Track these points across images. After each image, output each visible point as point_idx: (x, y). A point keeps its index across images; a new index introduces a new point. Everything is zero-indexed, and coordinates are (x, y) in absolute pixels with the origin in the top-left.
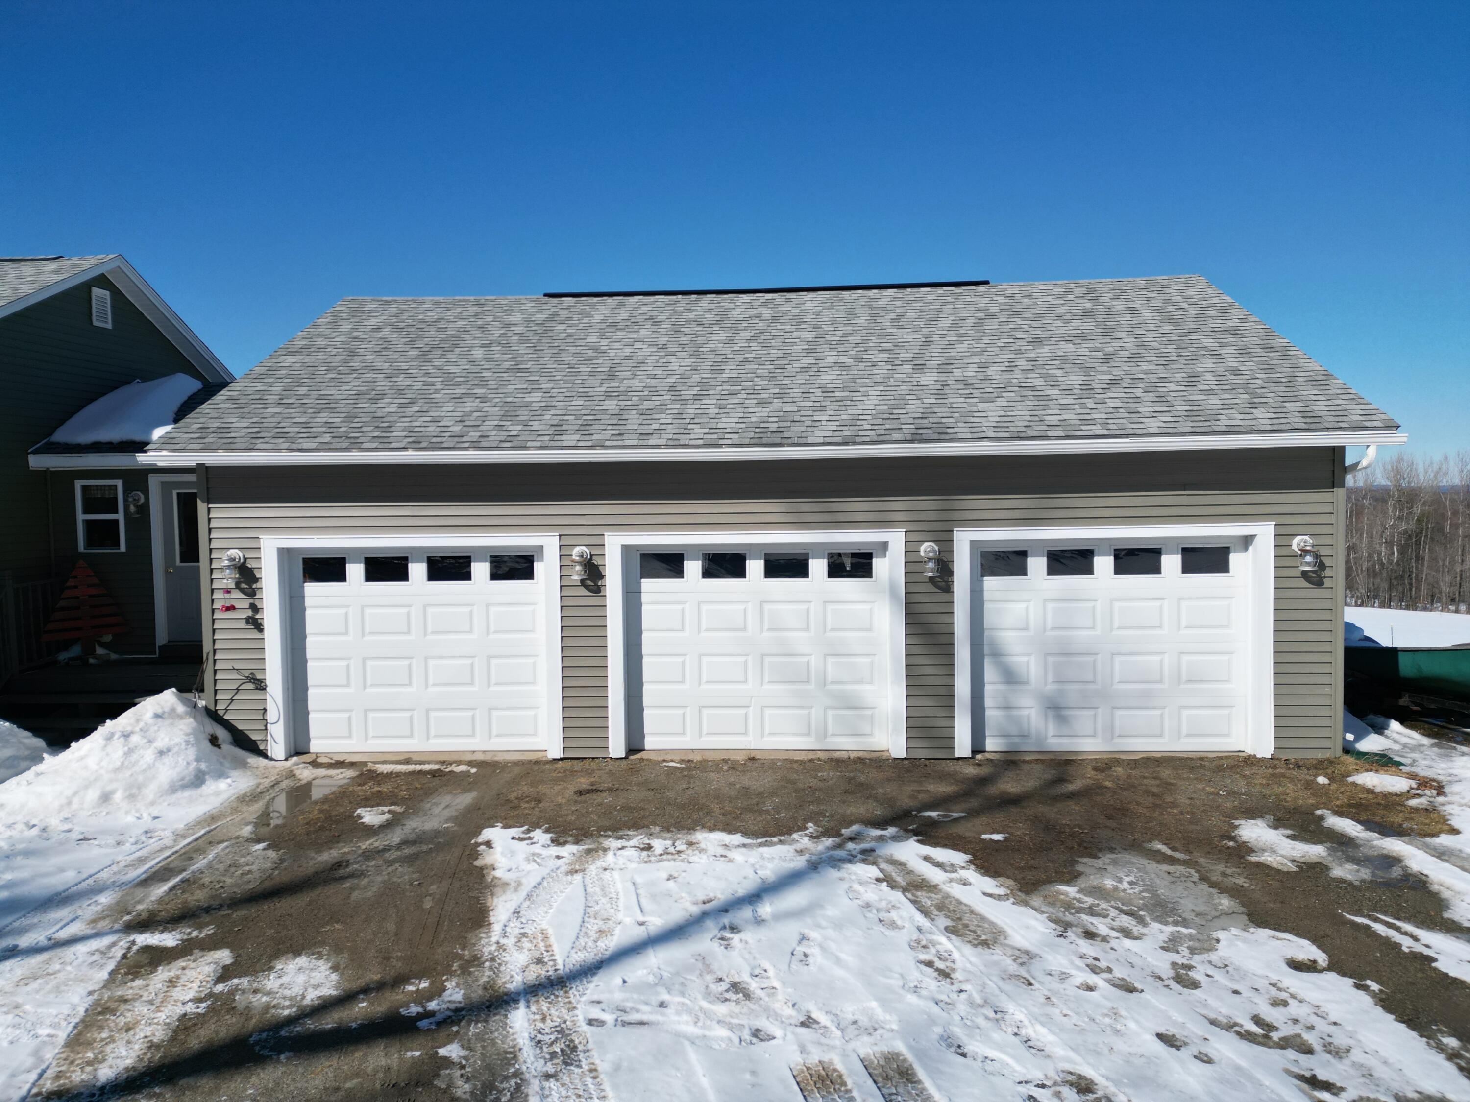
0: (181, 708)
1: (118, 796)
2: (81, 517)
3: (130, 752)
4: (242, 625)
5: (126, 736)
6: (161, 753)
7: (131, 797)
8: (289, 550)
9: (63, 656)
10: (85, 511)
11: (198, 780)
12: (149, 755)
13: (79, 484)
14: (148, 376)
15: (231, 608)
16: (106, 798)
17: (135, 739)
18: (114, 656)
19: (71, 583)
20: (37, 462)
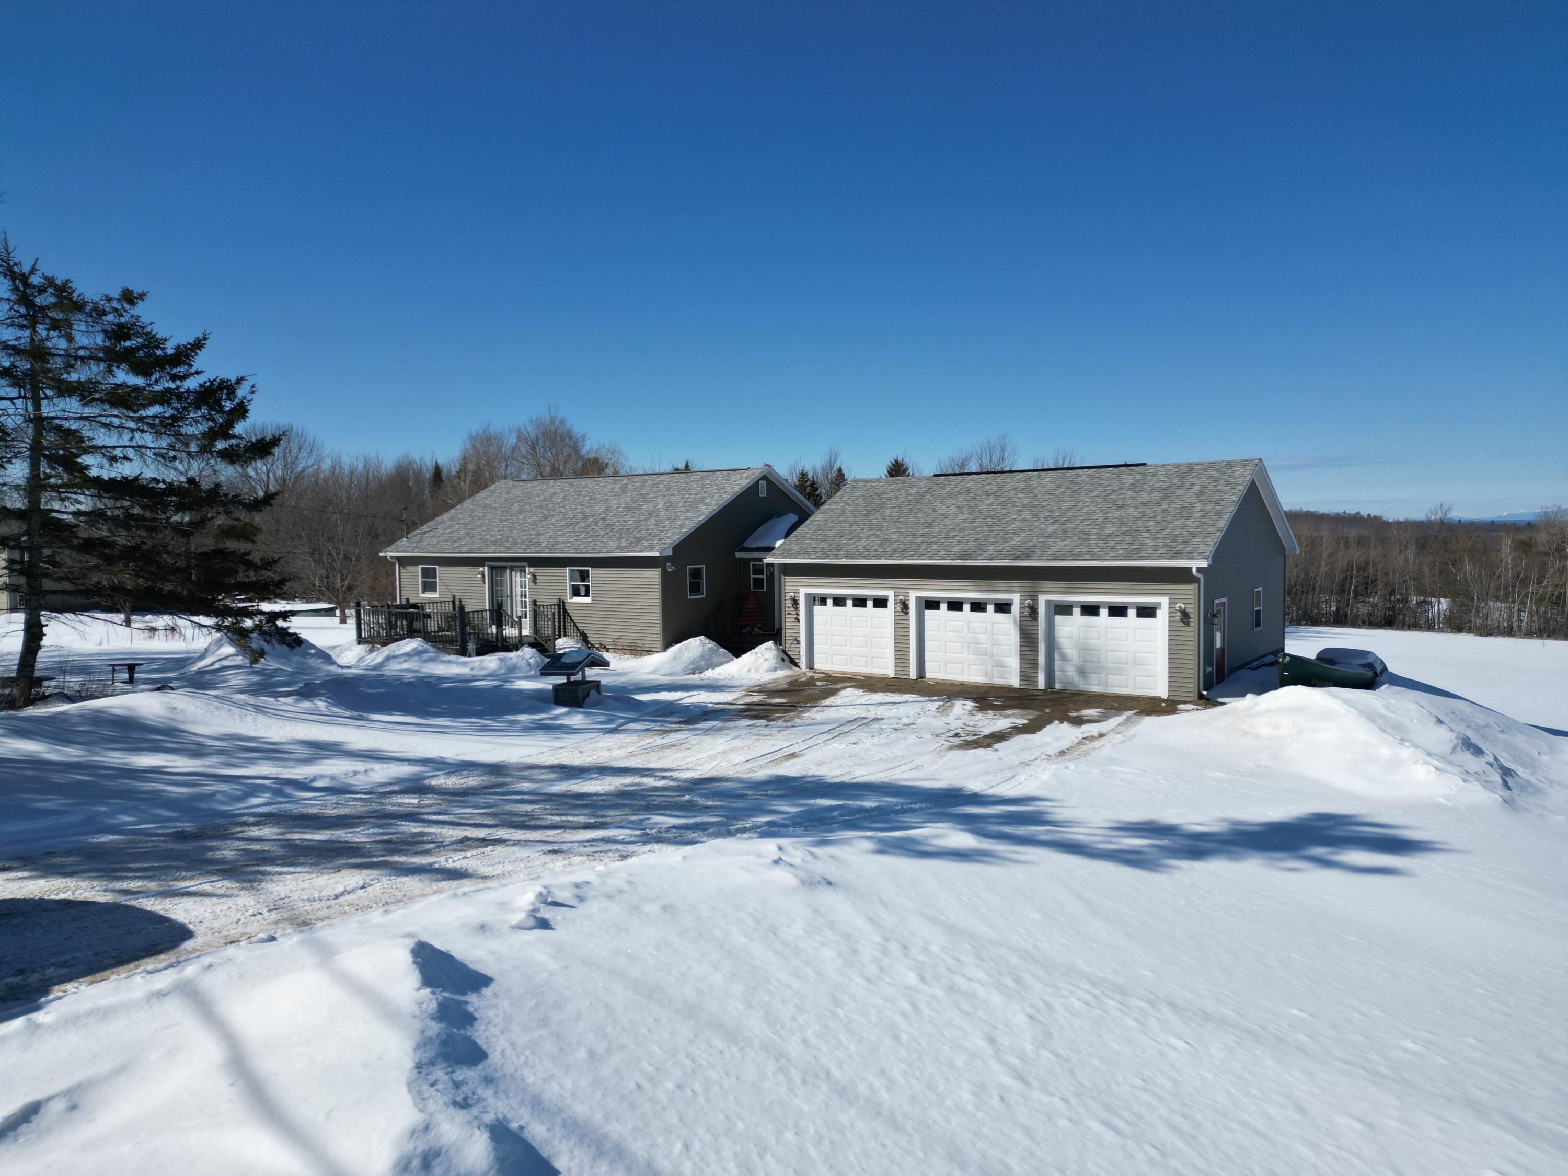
0: (773, 647)
1: (752, 671)
2: (752, 576)
3: (757, 658)
4: (794, 620)
5: (756, 653)
6: (765, 660)
7: (756, 671)
8: (809, 594)
9: (744, 631)
10: (754, 574)
11: (775, 669)
12: (762, 660)
13: (752, 563)
14: (780, 514)
15: (790, 614)
16: (749, 671)
17: (759, 655)
18: (761, 632)
19: (748, 602)
20: (738, 555)
